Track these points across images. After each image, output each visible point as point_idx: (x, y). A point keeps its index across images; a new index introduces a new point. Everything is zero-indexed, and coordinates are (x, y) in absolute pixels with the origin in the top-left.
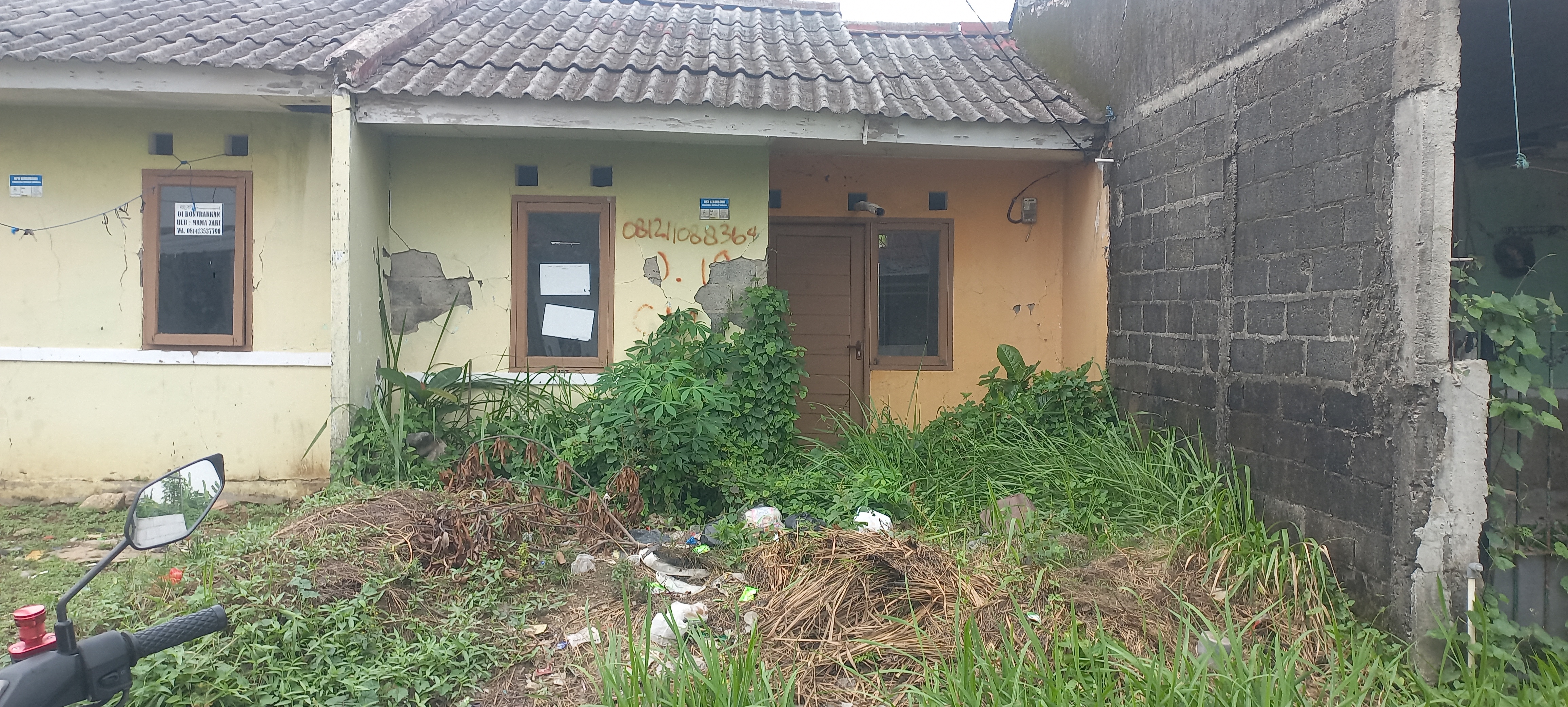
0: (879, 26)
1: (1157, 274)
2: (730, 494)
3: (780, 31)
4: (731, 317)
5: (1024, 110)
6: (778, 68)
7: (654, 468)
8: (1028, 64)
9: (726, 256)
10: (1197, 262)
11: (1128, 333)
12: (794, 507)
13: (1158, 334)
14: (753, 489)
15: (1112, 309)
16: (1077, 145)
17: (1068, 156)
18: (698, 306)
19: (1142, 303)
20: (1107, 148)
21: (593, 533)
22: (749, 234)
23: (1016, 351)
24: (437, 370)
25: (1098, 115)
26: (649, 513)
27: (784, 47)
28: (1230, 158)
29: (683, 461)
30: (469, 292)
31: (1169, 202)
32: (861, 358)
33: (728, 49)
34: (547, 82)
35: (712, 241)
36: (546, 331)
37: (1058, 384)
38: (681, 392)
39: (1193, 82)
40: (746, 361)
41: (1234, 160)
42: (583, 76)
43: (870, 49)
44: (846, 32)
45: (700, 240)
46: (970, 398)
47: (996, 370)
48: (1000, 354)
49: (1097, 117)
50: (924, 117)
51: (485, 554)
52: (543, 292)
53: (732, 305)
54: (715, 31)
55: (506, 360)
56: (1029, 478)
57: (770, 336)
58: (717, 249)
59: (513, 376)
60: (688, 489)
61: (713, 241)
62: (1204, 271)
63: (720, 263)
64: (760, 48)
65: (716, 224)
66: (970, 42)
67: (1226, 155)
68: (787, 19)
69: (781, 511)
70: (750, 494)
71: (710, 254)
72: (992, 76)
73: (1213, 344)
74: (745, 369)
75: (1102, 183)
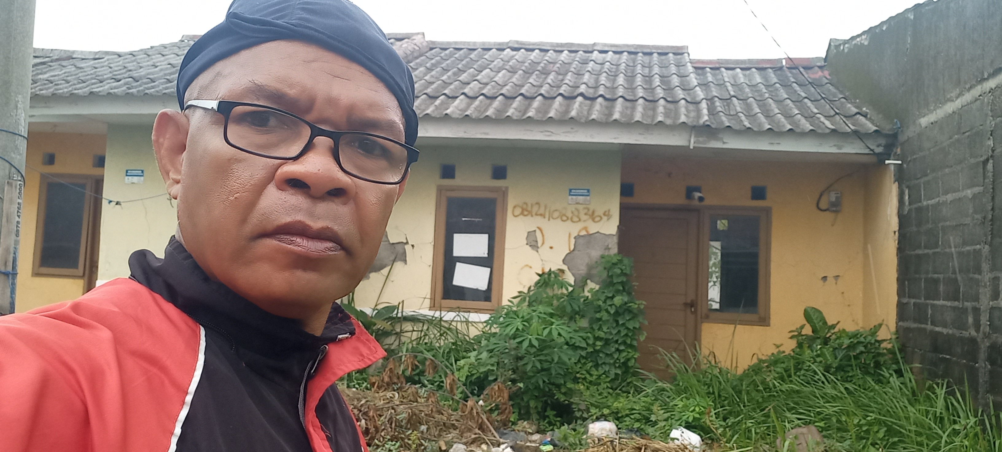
0: (719, 61)
1: (934, 253)
2: (579, 410)
3: (639, 67)
4: (589, 277)
5: (828, 123)
6: (631, 94)
7: (521, 385)
8: (837, 88)
9: (587, 231)
10: (965, 243)
11: (913, 301)
12: (628, 423)
13: (935, 302)
14: (596, 407)
15: (901, 281)
16: (871, 150)
17: (865, 159)
18: (565, 267)
19: (923, 276)
20: (896, 153)
21: (470, 430)
22: (604, 214)
23: (820, 312)
24: (380, 307)
25: (888, 127)
26: (519, 420)
27: (639, 80)
28: (988, 160)
29: (544, 382)
30: (405, 253)
31: (943, 195)
32: (695, 312)
33: (597, 81)
34: (463, 106)
35: (575, 219)
36: (455, 283)
37: (852, 340)
38: (544, 329)
39: (959, 100)
40: (599, 309)
41: (991, 161)
42: (488, 101)
43: (710, 78)
44: (690, 68)
45: (568, 218)
46: (782, 349)
47: (802, 327)
48: (807, 315)
49: (887, 128)
50: (744, 128)
51: (389, 437)
52: (455, 254)
53: (590, 268)
54: (589, 69)
55: (427, 303)
56: (819, 413)
57: (618, 292)
58: (580, 225)
59: (431, 313)
60: (548, 404)
61: (577, 219)
62: (969, 252)
63: (582, 236)
64: (621, 80)
65: (580, 207)
66: (791, 72)
67: (985, 157)
68: (647, 59)
69: (617, 426)
70: (593, 410)
71: (575, 229)
72: (806, 98)
73: (976, 311)
74: (598, 316)
75: (893, 180)
